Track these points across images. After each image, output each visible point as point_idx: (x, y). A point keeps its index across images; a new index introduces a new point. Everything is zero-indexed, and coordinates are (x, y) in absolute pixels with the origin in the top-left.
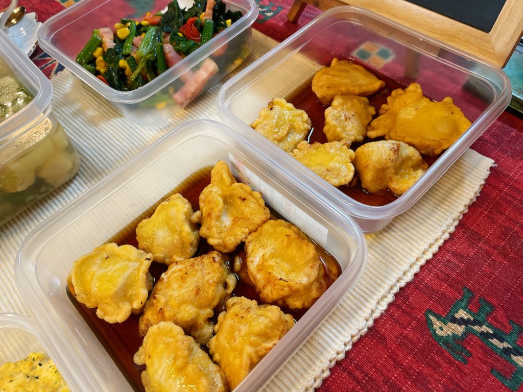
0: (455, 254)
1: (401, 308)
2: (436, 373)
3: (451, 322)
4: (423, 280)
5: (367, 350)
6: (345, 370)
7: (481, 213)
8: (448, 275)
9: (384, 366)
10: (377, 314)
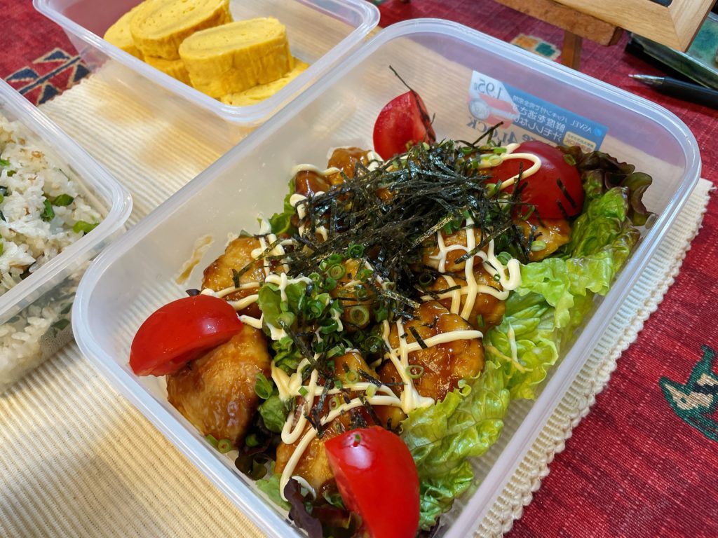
0: (684, 304)
1: (626, 378)
2: (687, 458)
3: (694, 391)
4: (649, 339)
5: (593, 437)
6: (568, 464)
7: (707, 250)
8: (680, 332)
9: (619, 455)
10: (598, 389)
